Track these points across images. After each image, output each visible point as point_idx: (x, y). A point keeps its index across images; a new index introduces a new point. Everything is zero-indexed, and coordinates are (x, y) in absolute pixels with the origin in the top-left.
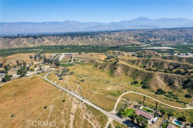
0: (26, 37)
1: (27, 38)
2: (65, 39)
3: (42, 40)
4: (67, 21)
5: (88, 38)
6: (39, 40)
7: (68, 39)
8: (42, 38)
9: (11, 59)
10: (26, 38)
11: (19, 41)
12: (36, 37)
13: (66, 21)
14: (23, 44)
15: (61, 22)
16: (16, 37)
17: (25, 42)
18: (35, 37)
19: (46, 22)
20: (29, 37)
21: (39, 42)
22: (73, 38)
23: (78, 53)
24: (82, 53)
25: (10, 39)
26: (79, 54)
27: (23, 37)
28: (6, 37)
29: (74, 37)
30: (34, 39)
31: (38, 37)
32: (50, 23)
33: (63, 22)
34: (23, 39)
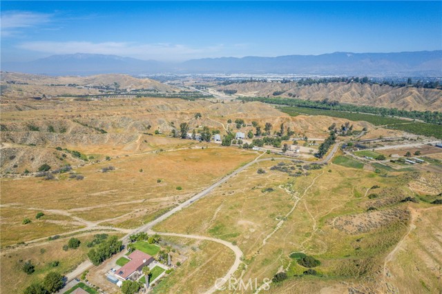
1: (427, 89)
10: (423, 89)
11: (402, 94)
14: (401, 101)
16: (401, 86)
20: (432, 87)
25: (390, 88)
27: (418, 85)
28: (386, 83)
34: (414, 90)
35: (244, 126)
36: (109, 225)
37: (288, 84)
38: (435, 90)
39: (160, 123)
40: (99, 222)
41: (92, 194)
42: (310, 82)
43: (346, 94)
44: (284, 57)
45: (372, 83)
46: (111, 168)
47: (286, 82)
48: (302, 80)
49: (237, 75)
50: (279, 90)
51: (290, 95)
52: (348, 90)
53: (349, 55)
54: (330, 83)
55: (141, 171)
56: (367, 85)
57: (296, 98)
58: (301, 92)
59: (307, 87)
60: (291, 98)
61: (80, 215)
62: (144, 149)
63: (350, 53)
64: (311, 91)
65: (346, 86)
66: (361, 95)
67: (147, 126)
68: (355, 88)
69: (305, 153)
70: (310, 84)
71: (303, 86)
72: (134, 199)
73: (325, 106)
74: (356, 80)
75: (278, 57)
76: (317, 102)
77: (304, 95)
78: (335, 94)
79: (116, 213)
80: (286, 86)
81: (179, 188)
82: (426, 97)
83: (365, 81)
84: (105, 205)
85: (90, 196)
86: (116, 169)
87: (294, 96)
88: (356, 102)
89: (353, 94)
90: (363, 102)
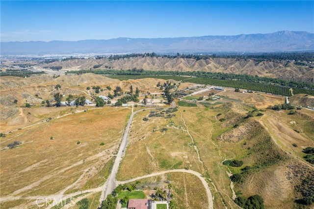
0: (187, 57)
1: (188, 59)
2: (243, 64)
3: (206, 62)
4: (281, 32)
5: (289, 64)
6: (201, 62)
7: (247, 65)
8: (208, 60)
9: (133, 83)
10: (186, 59)
11: (177, 62)
12: (200, 58)
13: (279, 32)
14: (178, 66)
15: (267, 34)
16: (175, 57)
17: (181, 65)
18: (198, 58)
19: (241, 35)
20: (190, 58)
21: (201, 65)
22: (258, 62)
23: (234, 89)
24: (241, 90)
25: (168, 59)
26: (235, 91)
27: (183, 57)
28: (165, 56)
29: (261, 61)
30: (195, 61)
31: (201, 59)
32: (247, 36)
33: (272, 34)
34: (182, 59)
35: (102, 90)
36: (76, 191)
37: (102, 59)
38: (192, 59)
39: (25, 96)
40: (62, 192)
41: (23, 171)
42: (117, 58)
43: (144, 64)
44: (83, 41)
45: (157, 56)
46: (16, 143)
47: (100, 58)
48: (111, 56)
49: (49, 56)
50: (97, 64)
51: (106, 67)
52: (145, 61)
53: (128, 40)
54: (131, 58)
55: (52, 138)
56: (155, 58)
57: (111, 69)
58: (114, 65)
59: (116, 61)
60: (108, 69)
61: (32, 193)
62: (32, 120)
63: (129, 38)
64: (120, 64)
65: (143, 59)
66: (154, 64)
67: (13, 101)
68: (148, 59)
69: (158, 103)
70: (118, 59)
71: (113, 60)
72: (72, 162)
73: (136, 72)
74: (148, 55)
75: (79, 41)
76: (129, 70)
77: (117, 66)
78: (137, 64)
79: (70, 179)
80: (101, 61)
81: (103, 144)
82: (189, 63)
83: (153, 55)
84: (50, 176)
85: (23, 173)
86: (23, 142)
87: (110, 68)
88: (152, 69)
89: (149, 64)
90: (156, 68)
